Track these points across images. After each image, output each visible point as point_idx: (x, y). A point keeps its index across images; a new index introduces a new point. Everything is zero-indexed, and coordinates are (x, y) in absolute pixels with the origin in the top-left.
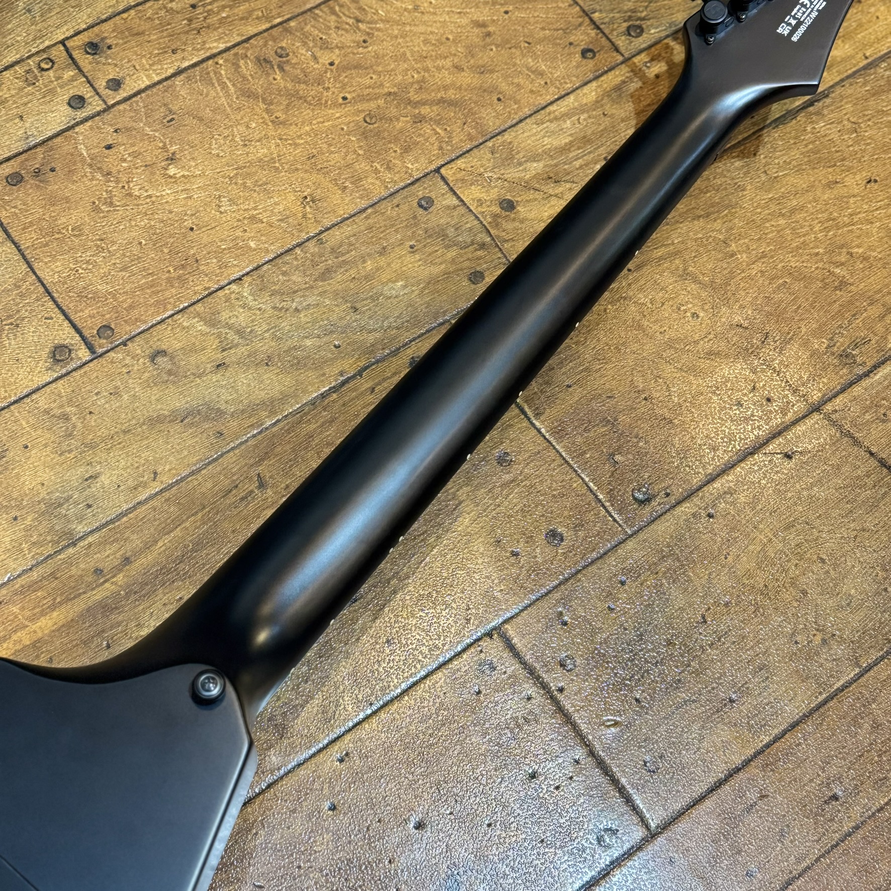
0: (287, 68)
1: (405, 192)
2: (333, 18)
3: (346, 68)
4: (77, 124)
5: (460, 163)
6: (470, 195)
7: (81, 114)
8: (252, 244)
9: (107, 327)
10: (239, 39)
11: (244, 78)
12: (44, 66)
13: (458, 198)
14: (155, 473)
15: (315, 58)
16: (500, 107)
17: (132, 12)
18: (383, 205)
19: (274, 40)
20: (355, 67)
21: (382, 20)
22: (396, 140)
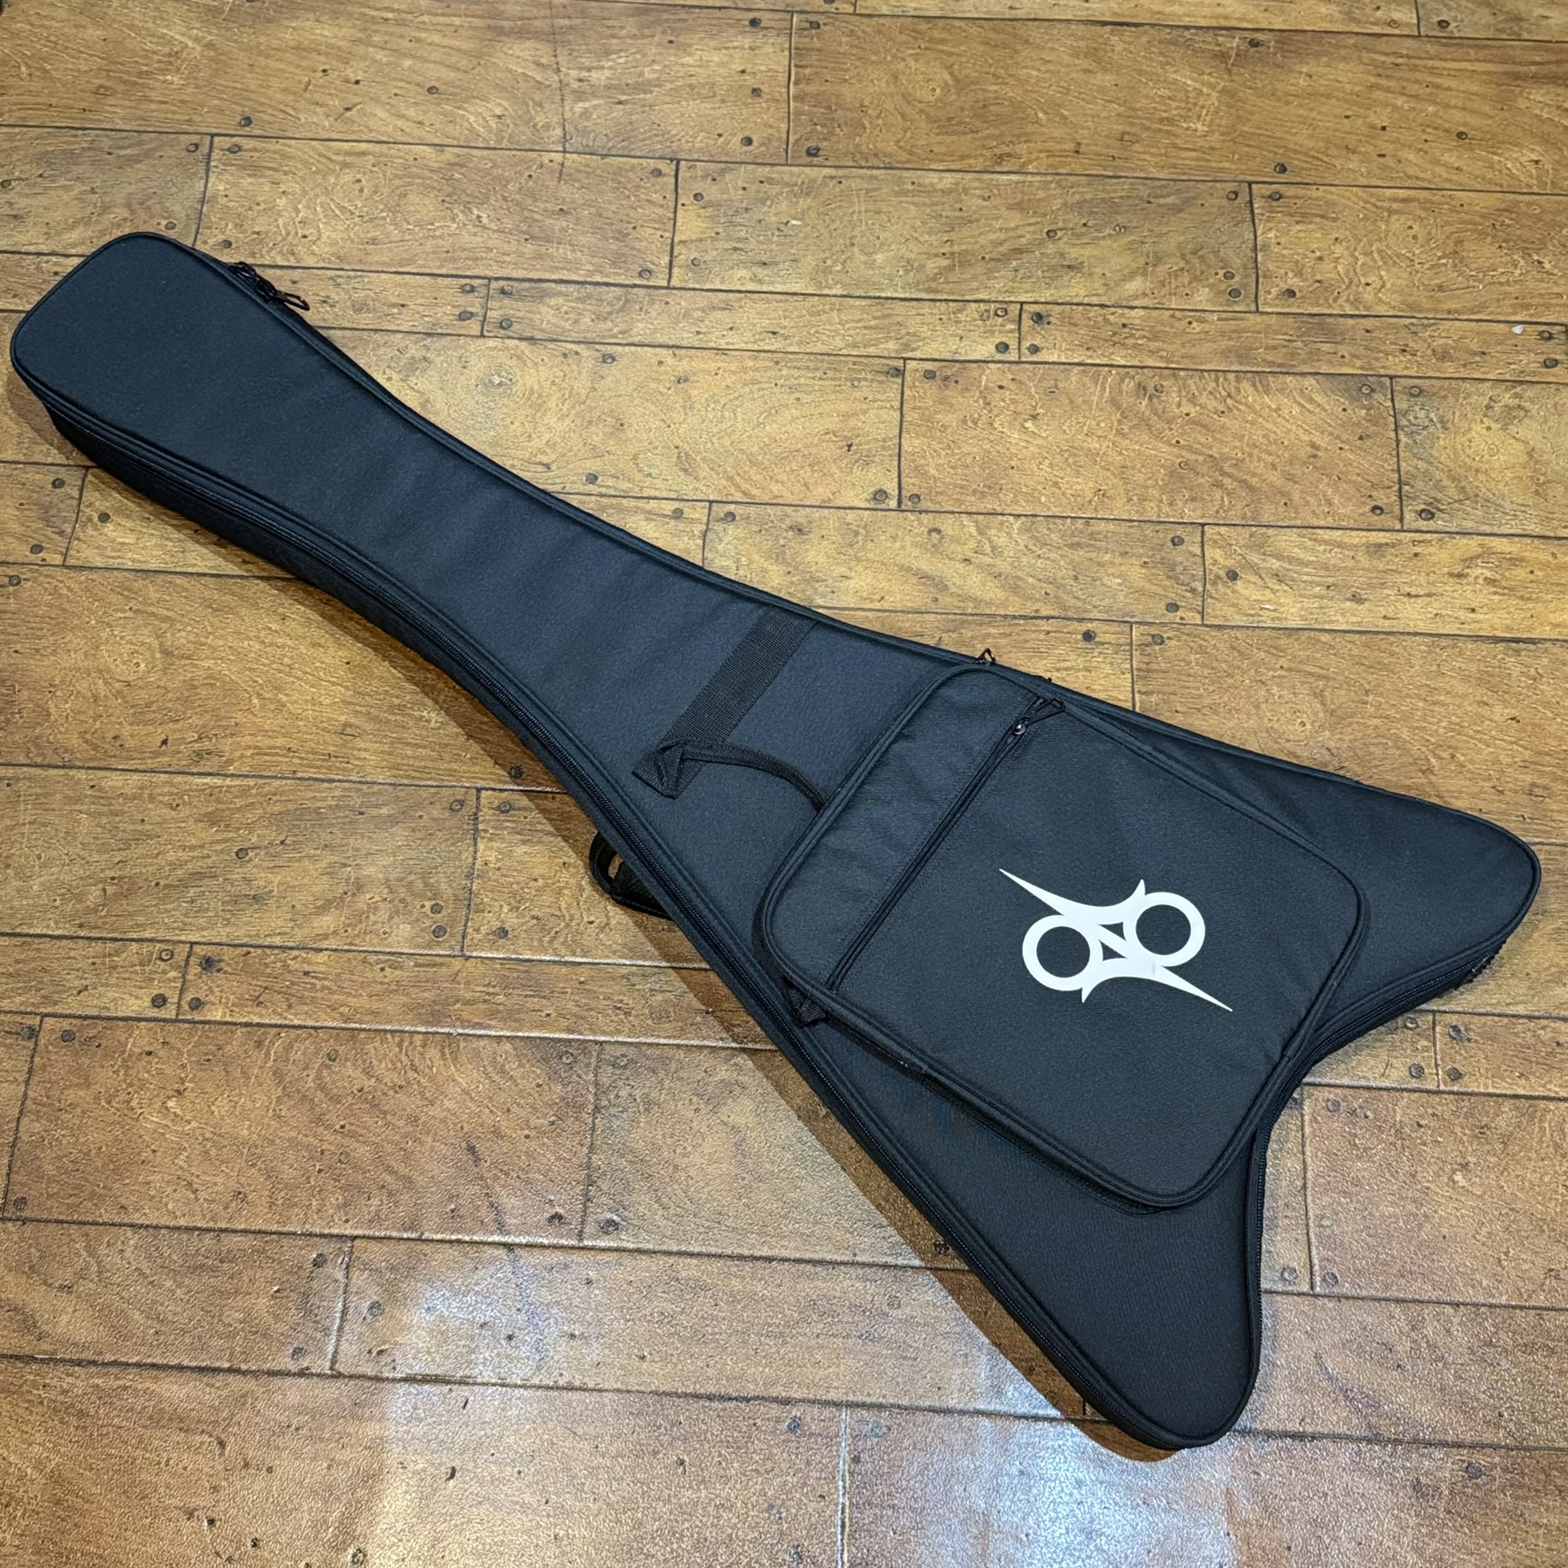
0: (1155, 400)
1: (1170, 526)
2: (1214, 384)
3: (1197, 423)
4: (993, 362)
5: (1223, 530)
6: (1213, 553)
7: (999, 357)
8: (1043, 499)
9: (918, 496)
10: (1136, 363)
11: (1121, 392)
12: (999, 313)
13: (1203, 550)
14: (883, 598)
15: (1179, 405)
16: (1281, 509)
17: (1081, 308)
18: (1148, 525)
19: (1161, 377)
20: (1202, 426)
21: (1246, 405)
22: (1191, 489)
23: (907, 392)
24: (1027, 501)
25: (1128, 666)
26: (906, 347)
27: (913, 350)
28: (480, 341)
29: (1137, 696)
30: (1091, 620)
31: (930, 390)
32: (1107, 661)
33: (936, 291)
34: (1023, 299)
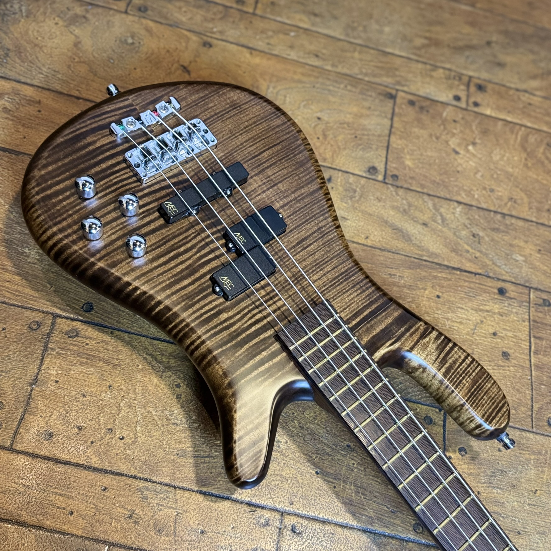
4: (450, 105)
7: (455, 103)
8: (476, 196)
9: (397, 176)
10: (537, 128)
11: (527, 141)
12: (456, 78)
14: (367, 238)
18: (541, 226)
23: (397, 110)
24: (466, 195)
25: (527, 317)
26: (398, 83)
27: (403, 86)
28: (124, 16)
29: (532, 339)
30: (504, 281)
31: (411, 113)
32: (514, 310)
33: (419, 56)
34: (471, 73)
